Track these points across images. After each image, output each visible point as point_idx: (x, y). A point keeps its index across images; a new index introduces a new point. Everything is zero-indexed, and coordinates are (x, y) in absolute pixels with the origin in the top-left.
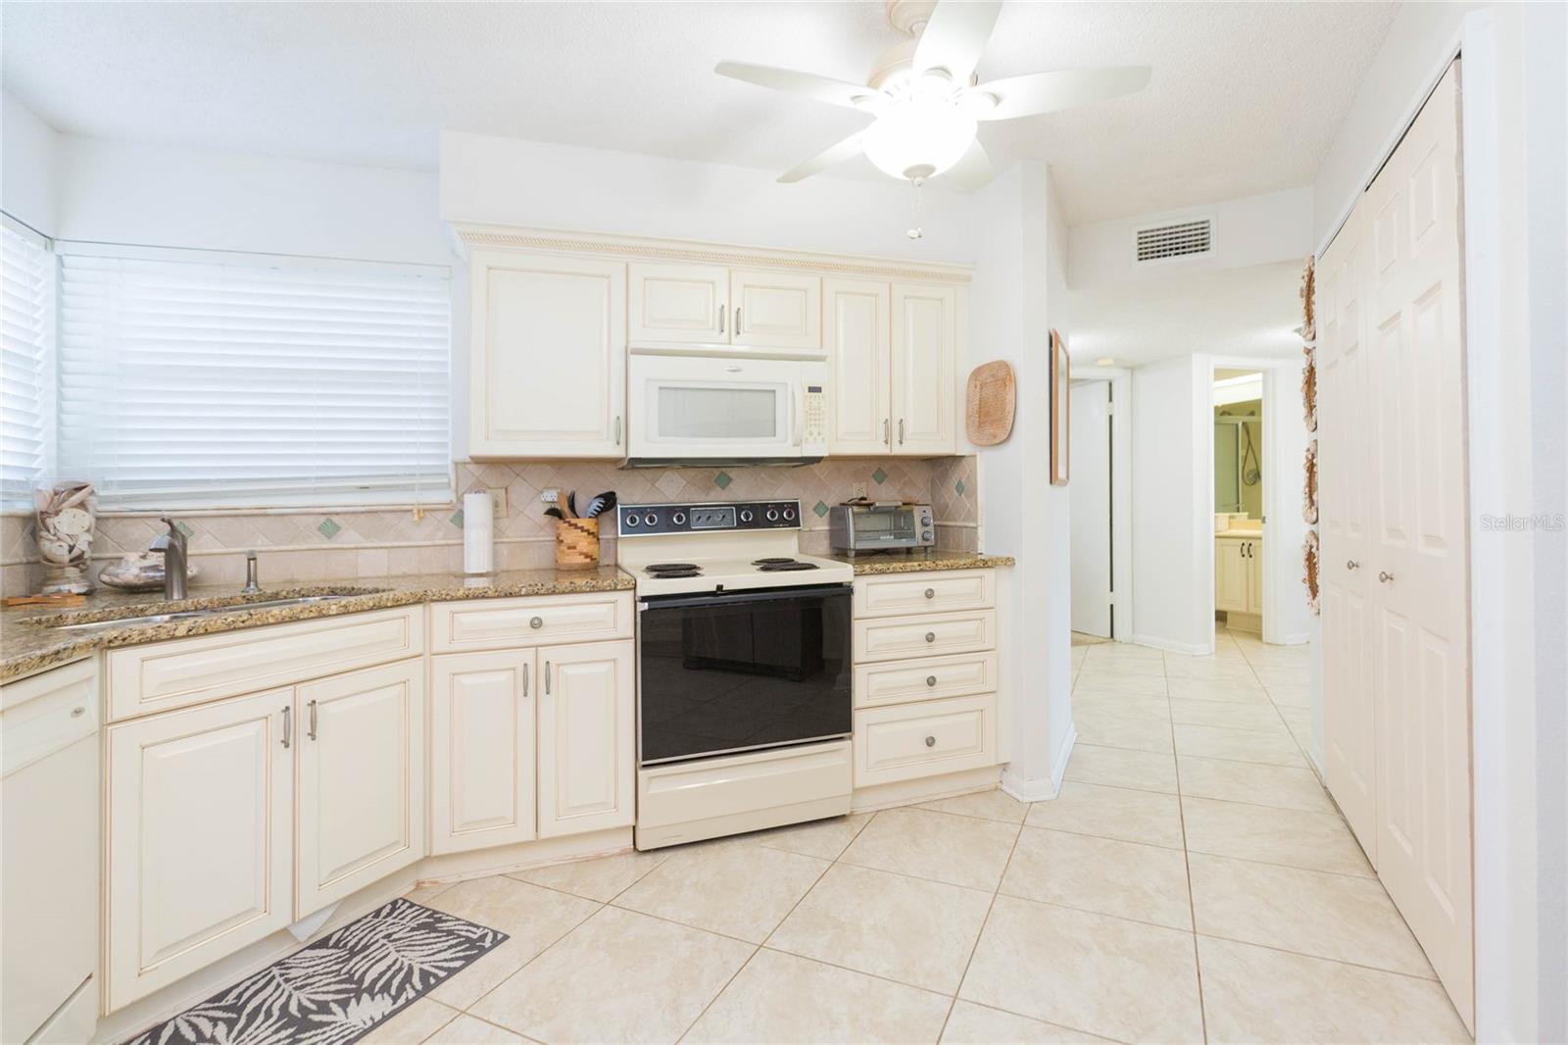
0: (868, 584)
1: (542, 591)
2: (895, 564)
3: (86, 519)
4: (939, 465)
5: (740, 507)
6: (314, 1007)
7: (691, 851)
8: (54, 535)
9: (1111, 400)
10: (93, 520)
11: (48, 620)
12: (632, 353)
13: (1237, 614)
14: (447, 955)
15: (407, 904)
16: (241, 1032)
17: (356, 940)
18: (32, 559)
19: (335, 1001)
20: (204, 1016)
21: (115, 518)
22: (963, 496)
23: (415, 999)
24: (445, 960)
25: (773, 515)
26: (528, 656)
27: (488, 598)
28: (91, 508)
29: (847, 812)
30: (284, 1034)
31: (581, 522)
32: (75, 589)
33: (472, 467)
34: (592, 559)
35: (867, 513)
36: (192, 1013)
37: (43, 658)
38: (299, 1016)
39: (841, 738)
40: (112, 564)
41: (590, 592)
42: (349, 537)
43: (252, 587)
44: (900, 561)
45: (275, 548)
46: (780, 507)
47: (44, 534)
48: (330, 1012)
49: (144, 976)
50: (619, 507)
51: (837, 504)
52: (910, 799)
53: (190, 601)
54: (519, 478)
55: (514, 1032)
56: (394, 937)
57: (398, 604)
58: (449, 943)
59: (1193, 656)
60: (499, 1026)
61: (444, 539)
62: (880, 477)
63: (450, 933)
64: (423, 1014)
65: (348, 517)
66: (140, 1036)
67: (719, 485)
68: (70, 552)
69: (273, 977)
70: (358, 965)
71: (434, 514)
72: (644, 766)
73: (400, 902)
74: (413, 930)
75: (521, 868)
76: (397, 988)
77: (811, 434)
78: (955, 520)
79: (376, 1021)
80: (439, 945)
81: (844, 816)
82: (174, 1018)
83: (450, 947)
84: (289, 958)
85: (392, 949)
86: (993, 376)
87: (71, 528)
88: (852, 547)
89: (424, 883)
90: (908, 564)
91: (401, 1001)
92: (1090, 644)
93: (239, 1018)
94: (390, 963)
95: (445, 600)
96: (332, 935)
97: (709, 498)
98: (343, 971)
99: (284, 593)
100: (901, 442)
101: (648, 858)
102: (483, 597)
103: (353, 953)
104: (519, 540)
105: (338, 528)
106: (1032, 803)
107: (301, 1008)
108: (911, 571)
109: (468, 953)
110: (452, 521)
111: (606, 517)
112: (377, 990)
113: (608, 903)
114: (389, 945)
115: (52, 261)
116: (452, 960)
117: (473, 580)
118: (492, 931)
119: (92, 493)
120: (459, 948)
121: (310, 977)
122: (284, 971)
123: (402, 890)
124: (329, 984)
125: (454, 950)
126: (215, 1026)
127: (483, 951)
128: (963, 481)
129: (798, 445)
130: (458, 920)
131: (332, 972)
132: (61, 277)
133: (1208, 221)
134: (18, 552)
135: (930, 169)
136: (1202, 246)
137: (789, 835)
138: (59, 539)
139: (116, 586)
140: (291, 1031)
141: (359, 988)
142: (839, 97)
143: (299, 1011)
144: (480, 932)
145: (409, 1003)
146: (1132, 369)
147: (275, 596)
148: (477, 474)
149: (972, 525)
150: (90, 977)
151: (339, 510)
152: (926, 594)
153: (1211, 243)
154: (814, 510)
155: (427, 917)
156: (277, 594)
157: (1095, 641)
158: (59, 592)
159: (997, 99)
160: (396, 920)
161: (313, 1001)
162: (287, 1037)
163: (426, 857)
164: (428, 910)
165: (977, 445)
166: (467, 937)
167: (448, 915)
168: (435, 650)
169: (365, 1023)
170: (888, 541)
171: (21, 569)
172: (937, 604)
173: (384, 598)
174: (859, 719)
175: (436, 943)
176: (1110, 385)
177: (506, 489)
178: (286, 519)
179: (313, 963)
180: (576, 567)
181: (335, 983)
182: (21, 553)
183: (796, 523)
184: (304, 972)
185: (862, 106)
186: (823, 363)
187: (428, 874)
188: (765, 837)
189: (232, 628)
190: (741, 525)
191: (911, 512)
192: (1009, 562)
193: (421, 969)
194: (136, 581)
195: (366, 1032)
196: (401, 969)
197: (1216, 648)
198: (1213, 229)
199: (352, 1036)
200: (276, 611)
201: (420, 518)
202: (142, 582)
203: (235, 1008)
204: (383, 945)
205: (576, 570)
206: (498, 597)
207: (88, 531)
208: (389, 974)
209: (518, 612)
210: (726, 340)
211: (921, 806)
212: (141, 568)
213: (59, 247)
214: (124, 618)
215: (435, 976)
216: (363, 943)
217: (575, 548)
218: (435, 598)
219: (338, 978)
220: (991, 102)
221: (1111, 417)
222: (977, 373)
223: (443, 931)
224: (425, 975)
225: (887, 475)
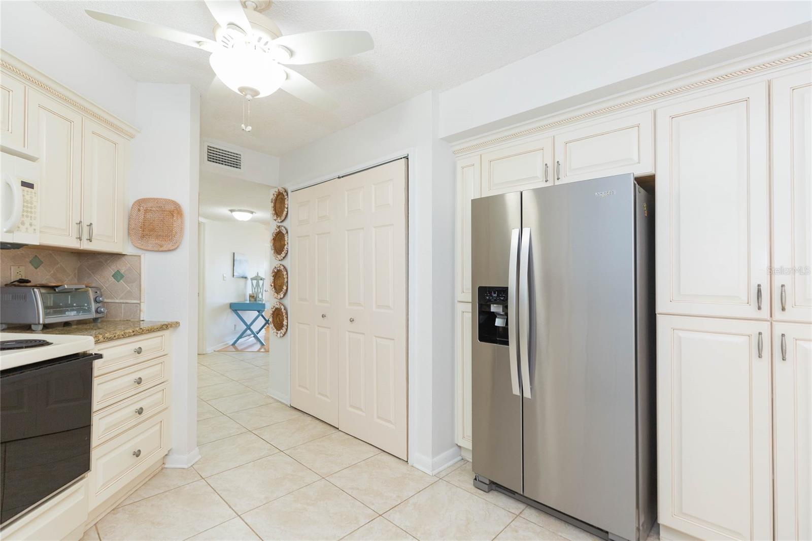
4: (90, 258)
22: (121, 281)
62: (36, 263)
77: (23, 223)
78: (112, 298)
86: (159, 207)
88: (41, 322)
100: (90, 241)
106: (192, 466)
128: (122, 271)
129: (11, 232)
133: (239, 154)
136: (237, 166)
149: (134, 302)
152: (137, 352)
153: (242, 166)
165: (141, 249)
172: (141, 357)
174: (94, 456)
192: (175, 324)
198: (242, 159)
222: (140, 202)
225: (43, 262)
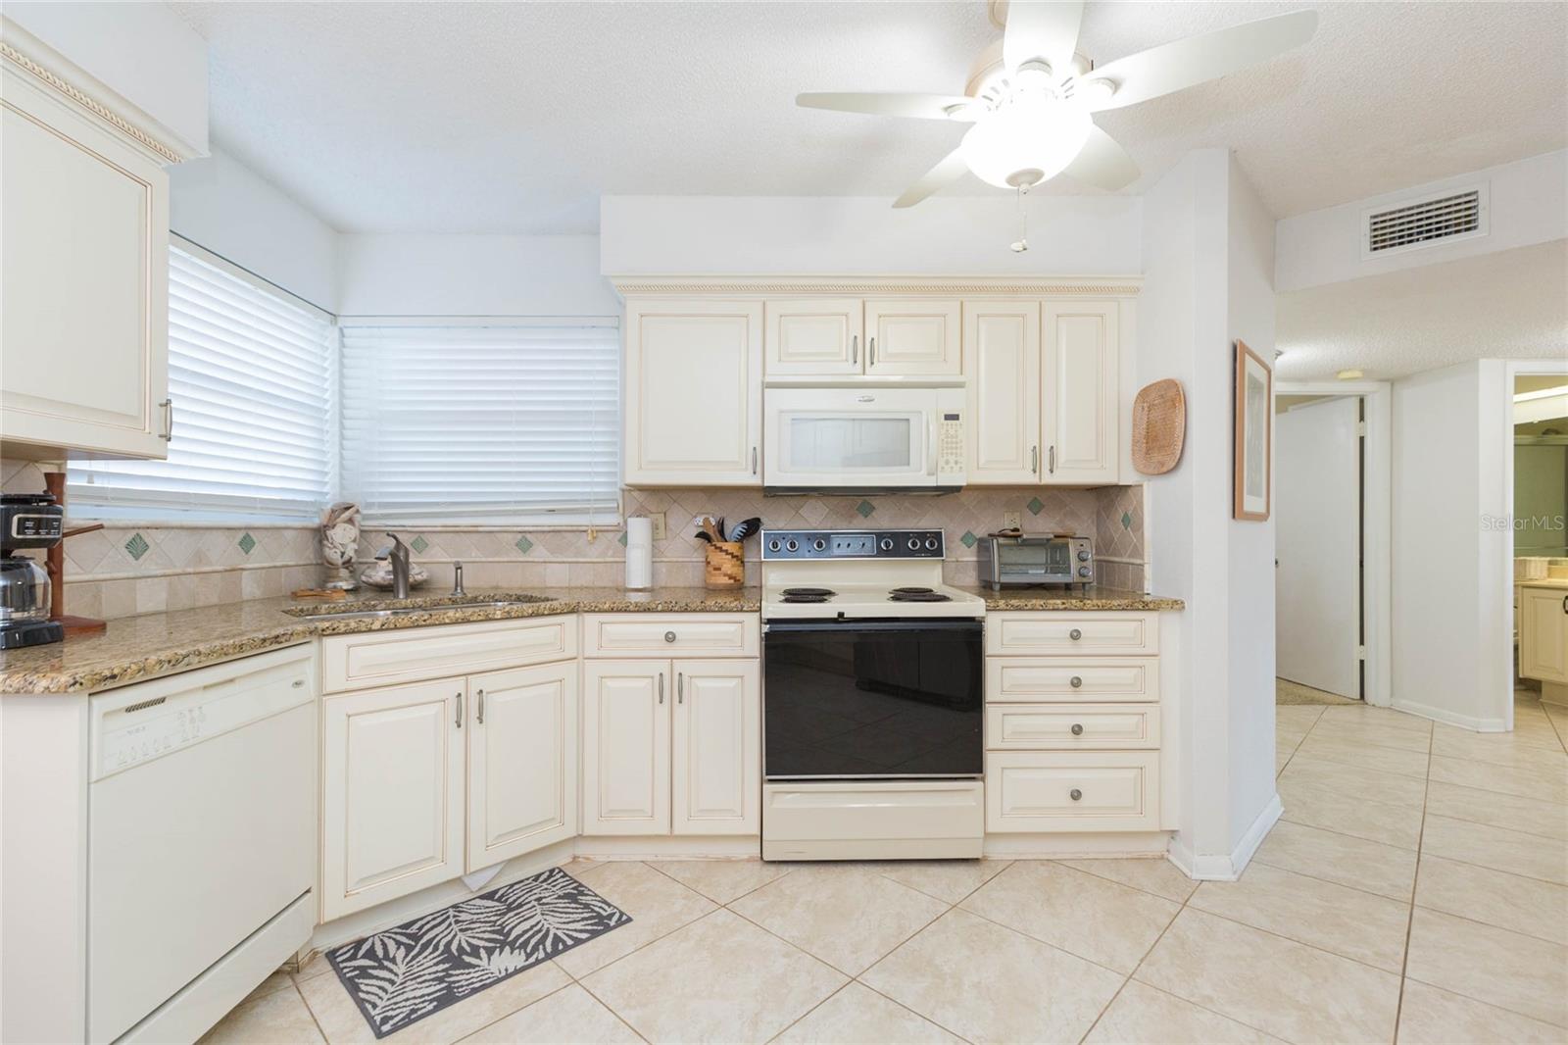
0: (1003, 621)
1: (676, 609)
2: (1034, 601)
3: (353, 532)
4: (1105, 496)
5: (880, 536)
6: (468, 949)
7: (814, 869)
8: (332, 544)
9: (1362, 419)
10: (358, 533)
11: (308, 610)
12: (767, 387)
13: (1552, 684)
14: (578, 926)
15: (562, 874)
16: (413, 958)
17: (515, 898)
18: (320, 562)
19: (484, 948)
20: (394, 939)
21: (376, 531)
22: (1129, 529)
23: (543, 960)
24: (576, 930)
25: (914, 544)
26: (663, 667)
27: (630, 611)
28: (357, 524)
29: (980, 857)
30: (441, 967)
31: (726, 546)
32: (345, 585)
33: (636, 494)
34: (735, 581)
35: (1015, 545)
36: (387, 934)
37: (264, 640)
38: (456, 954)
39: (974, 778)
40: (369, 568)
41: (719, 611)
42: (539, 553)
43: (459, 591)
44: (1042, 598)
45: (484, 559)
46: (922, 536)
47: (325, 542)
48: (479, 957)
49: (348, 898)
50: (763, 532)
51: (986, 535)
52: (1055, 853)
53: (409, 601)
54: (676, 504)
55: (611, 1010)
56: (544, 901)
57: (553, 613)
58: (582, 916)
59: (1478, 732)
60: (601, 1002)
61: (612, 556)
62: (1036, 507)
63: (587, 906)
64: (547, 975)
65: (538, 535)
66: (347, 945)
67: (861, 513)
68: (342, 557)
69: (448, 917)
70: (510, 919)
71: (605, 534)
72: (770, 780)
73: (557, 871)
74: (559, 897)
75: (660, 858)
76: (533, 947)
77: (947, 462)
78: (1121, 556)
79: (509, 972)
80: (575, 916)
81: (977, 859)
82: (373, 936)
83: (583, 919)
84: (463, 903)
85: (539, 911)
86: (1162, 396)
87: (343, 537)
88: (997, 580)
89: (579, 857)
90: (1051, 601)
91: (532, 960)
92: (1330, 704)
93: (416, 946)
94: (534, 923)
95: (594, 611)
96: (499, 889)
97: (851, 526)
98: (498, 923)
99: (482, 598)
100: (1052, 471)
101: (773, 868)
102: (626, 611)
103: (509, 909)
104: (675, 560)
105: (531, 545)
106: (1202, 881)
107: (460, 948)
108: (1053, 610)
109: (595, 928)
110: (619, 541)
111: (750, 543)
112: (517, 944)
113: (724, 906)
114: (538, 907)
115: (336, 334)
116: (581, 931)
117: (633, 594)
118: (620, 912)
119: (358, 511)
120: (589, 922)
121: (473, 923)
122: (456, 914)
123: (561, 860)
124: (484, 932)
125: (585, 922)
126: (398, 948)
127: (608, 928)
128: (1129, 513)
129: (933, 474)
130: (596, 895)
131: (490, 922)
132: (343, 345)
133: (1476, 193)
134: (309, 555)
135: (1037, 175)
136: (1468, 224)
137: (914, 869)
138: (335, 547)
139: (371, 585)
140: (447, 965)
141: (505, 940)
142: (932, 111)
143: (457, 950)
144: (610, 911)
145: (538, 962)
146: (1393, 382)
147: (474, 600)
148: (641, 500)
149: (1138, 561)
150: (308, 891)
151: (531, 529)
152: (1072, 636)
153: (1480, 221)
154: (962, 540)
155: (573, 889)
156: (476, 598)
157: (1338, 701)
158: (335, 587)
159: (1115, 84)
160: (549, 887)
161: (469, 944)
162: (443, 971)
163: (580, 835)
164: (576, 882)
165: (1142, 472)
166: (599, 913)
167: (589, 890)
168: (586, 655)
169: (500, 973)
170: (1038, 575)
171: (312, 569)
172: (1084, 646)
173: (542, 606)
174: (991, 761)
175: (573, 913)
176: (1362, 401)
177: (665, 514)
178: (492, 535)
179: (479, 911)
180: (721, 587)
181: (490, 932)
182: (312, 556)
183: (938, 553)
184: (470, 917)
185: (958, 116)
186: (963, 389)
187: (582, 850)
188: (888, 868)
189: (416, 626)
190: (881, 553)
191: (1066, 546)
192: (1177, 605)
193: (555, 934)
194: (382, 582)
195: (499, 980)
196: (540, 931)
197: (1515, 726)
198: (1483, 202)
199: (488, 981)
200: (451, 613)
201: (594, 538)
202: (386, 583)
203: (416, 938)
204: (534, 906)
205: (721, 590)
206: (638, 611)
207: (354, 541)
208: (531, 933)
209: (655, 626)
210: (860, 371)
211: (1065, 863)
212: (386, 572)
213: (341, 322)
214: (361, 611)
215: (564, 943)
216: (519, 901)
217: (719, 569)
218: (586, 609)
219: (492, 928)
220: (1107, 90)
221: (1362, 439)
222: (1144, 394)
223: (581, 904)
224: (557, 939)
225: (1044, 506)
